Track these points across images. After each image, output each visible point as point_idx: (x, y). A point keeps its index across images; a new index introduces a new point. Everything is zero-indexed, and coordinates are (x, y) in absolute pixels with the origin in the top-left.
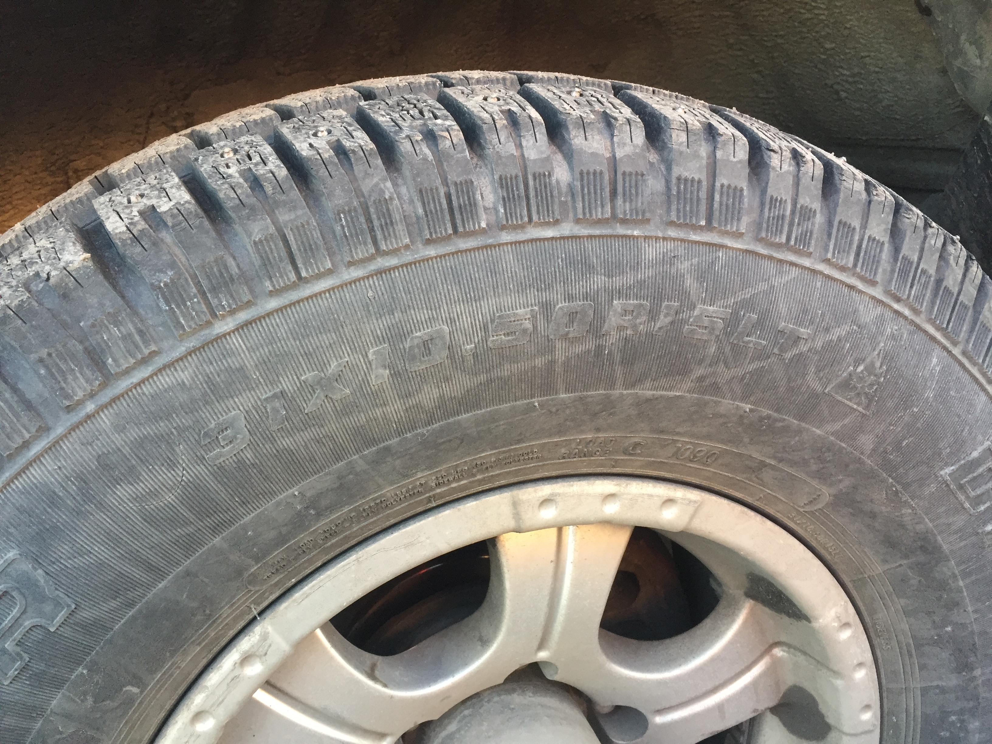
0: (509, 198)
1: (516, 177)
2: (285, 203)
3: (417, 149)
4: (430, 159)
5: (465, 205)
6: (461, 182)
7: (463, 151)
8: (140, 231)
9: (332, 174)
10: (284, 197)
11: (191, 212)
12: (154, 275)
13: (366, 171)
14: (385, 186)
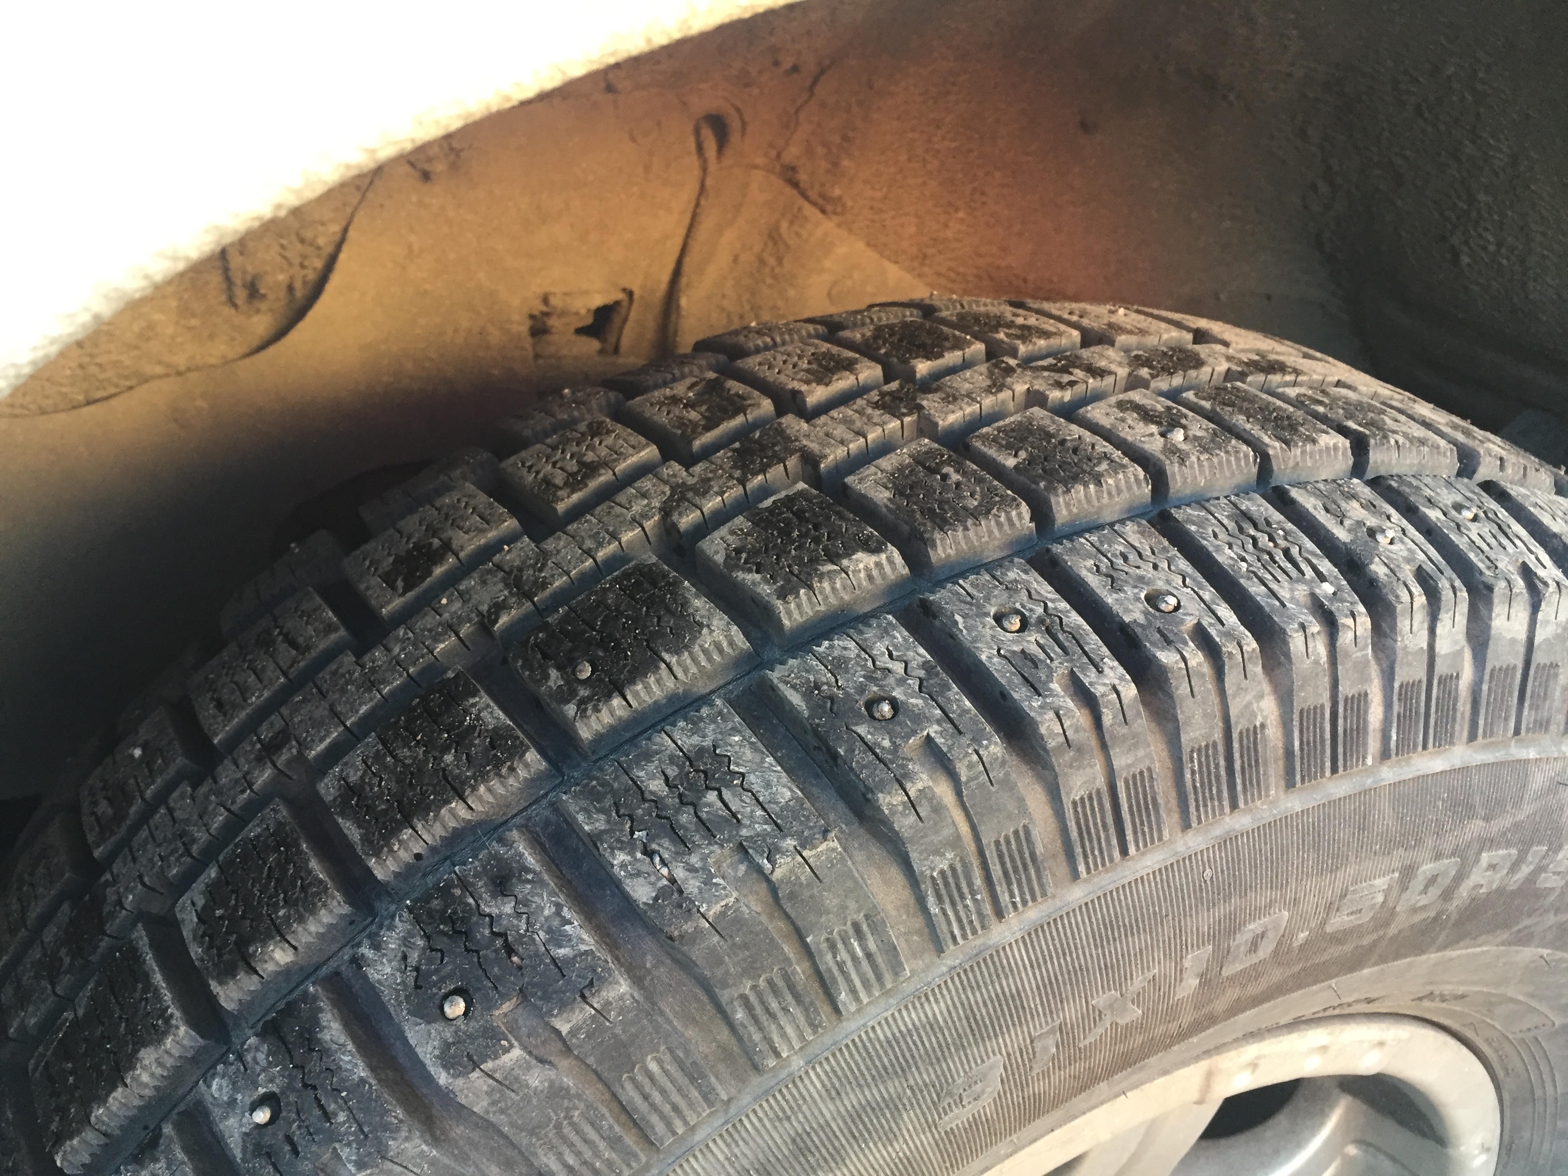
0: (1405, 716)
1: (1420, 681)
2: (1124, 738)
3: (1310, 645)
4: (1322, 662)
5: (1352, 730)
6: (1353, 696)
7: (1365, 648)
8: (920, 791)
9: (1195, 690)
10: (1124, 730)
11: (997, 759)
12: (926, 859)
13: (1239, 685)
14: (1258, 707)
